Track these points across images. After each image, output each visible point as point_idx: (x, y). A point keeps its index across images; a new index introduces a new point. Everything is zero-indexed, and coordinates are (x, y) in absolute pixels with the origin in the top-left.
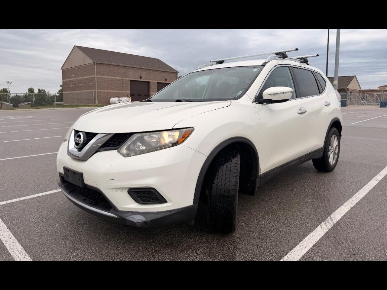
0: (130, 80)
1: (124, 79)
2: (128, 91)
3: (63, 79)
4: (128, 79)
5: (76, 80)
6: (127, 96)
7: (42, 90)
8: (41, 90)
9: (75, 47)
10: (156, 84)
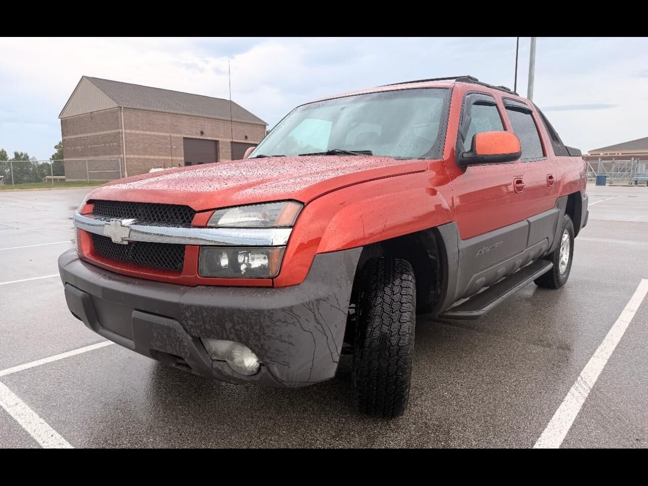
0: (184, 138)
1: (173, 135)
2: (181, 156)
3: (63, 135)
4: (179, 135)
5: (87, 137)
6: (179, 165)
7: (22, 154)
8: (19, 154)
9: (84, 78)
10: (230, 144)
